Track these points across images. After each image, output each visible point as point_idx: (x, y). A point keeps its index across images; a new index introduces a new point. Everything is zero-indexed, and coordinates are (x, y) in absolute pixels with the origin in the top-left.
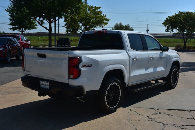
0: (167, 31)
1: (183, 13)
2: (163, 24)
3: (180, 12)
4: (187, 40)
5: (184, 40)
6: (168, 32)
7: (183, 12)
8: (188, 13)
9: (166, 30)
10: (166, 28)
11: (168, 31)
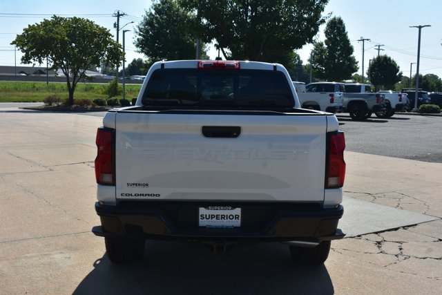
0: (25, 63)
1: (62, 19)
2: (14, 43)
3: (55, 17)
4: (74, 85)
5: (69, 84)
6: (27, 65)
7: (63, 17)
8: (76, 20)
9: (23, 59)
10: (24, 54)
11: (29, 62)
